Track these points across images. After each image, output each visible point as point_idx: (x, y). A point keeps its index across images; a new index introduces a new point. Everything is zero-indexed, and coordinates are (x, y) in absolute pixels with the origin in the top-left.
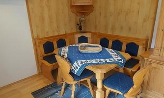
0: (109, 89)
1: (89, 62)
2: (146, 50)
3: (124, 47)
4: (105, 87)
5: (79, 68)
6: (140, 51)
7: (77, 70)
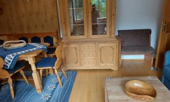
0: (41, 69)
1: (19, 53)
2: (58, 39)
3: (42, 40)
4: (38, 68)
5: (11, 60)
6: (55, 40)
7: (10, 63)
